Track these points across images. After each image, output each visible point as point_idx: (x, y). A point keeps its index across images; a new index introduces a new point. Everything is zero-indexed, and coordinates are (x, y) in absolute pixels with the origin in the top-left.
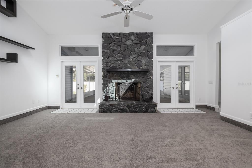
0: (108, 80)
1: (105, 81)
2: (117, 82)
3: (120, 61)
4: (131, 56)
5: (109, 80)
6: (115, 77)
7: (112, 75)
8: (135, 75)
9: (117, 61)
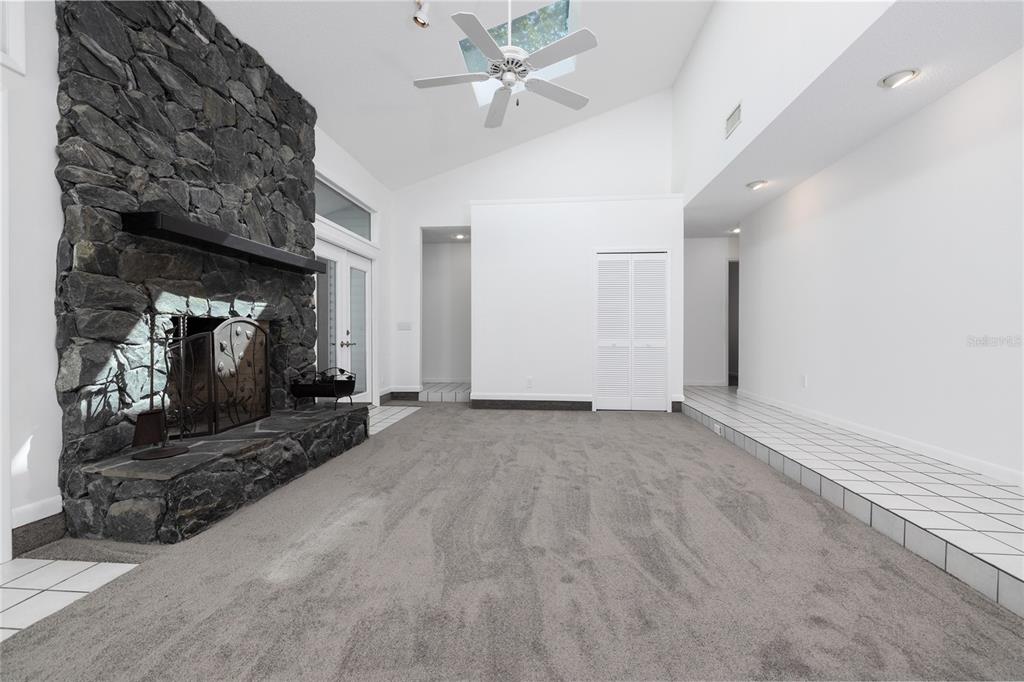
0: (128, 297)
1: (102, 299)
2: (184, 309)
3: (199, 182)
4: (250, 177)
5: (136, 290)
6: (172, 278)
7: (156, 263)
8: (264, 281)
9: (183, 174)
